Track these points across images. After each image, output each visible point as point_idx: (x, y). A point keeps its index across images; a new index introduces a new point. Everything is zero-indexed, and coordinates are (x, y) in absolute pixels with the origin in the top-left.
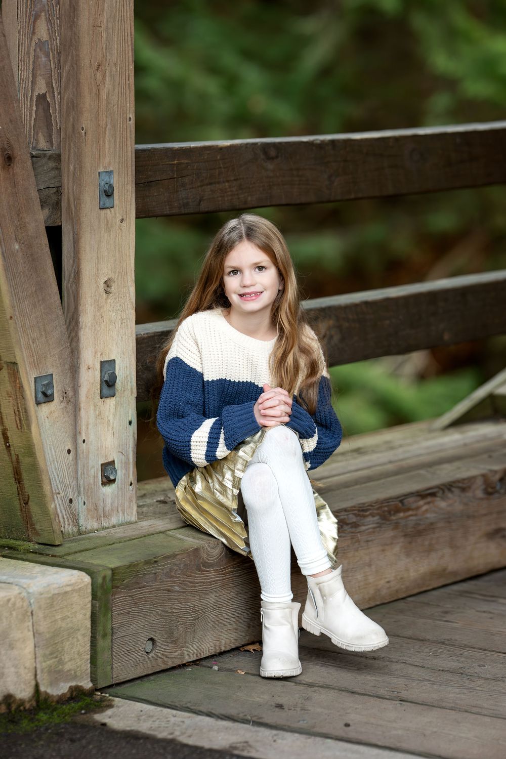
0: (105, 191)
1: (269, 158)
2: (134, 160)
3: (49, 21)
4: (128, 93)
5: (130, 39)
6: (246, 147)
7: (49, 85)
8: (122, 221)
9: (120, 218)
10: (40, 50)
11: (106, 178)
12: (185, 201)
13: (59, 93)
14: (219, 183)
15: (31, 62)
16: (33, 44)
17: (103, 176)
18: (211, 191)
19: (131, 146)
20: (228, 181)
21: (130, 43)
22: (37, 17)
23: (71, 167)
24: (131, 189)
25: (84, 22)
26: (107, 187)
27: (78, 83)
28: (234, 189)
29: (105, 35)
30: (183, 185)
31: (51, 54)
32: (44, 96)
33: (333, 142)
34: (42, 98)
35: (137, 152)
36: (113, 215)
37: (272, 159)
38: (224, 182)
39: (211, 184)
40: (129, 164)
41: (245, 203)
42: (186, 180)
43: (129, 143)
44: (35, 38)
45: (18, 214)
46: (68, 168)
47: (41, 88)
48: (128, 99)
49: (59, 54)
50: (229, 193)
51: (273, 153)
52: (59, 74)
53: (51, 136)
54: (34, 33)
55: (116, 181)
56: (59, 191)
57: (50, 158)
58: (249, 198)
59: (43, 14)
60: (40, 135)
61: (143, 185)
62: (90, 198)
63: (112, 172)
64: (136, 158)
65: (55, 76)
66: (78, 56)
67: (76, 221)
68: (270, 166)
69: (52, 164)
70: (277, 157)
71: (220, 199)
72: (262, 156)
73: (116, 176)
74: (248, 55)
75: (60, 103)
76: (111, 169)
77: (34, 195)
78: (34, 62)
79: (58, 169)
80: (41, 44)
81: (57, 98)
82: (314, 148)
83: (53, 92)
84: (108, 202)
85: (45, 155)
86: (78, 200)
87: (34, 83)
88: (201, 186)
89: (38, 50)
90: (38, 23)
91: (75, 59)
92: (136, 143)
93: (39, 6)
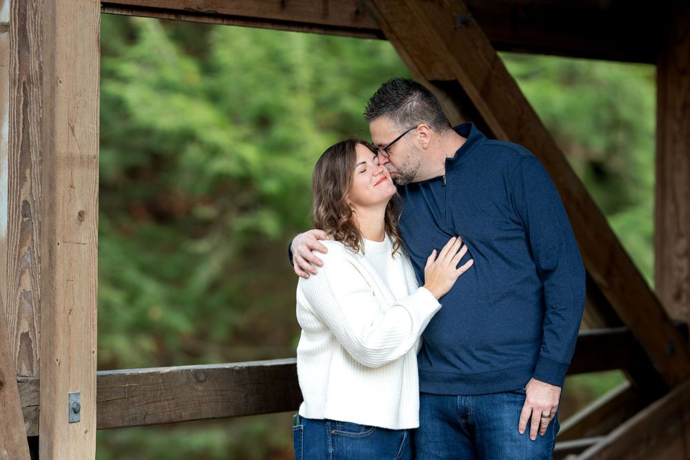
0: (74, 409)
1: (199, 381)
2: (96, 383)
3: (32, 276)
4: (92, 332)
5: (94, 290)
6: (182, 373)
7: (31, 325)
8: (86, 432)
9: (85, 430)
10: (25, 298)
11: (74, 398)
12: (134, 416)
13: (39, 332)
14: (160, 401)
15: (17, 308)
16: (19, 293)
17: (72, 397)
18: (154, 407)
19: (94, 373)
20: (167, 400)
21: (94, 293)
22: (23, 273)
23: (48, 390)
24: (93, 407)
25: (60, 276)
26: (75, 406)
27: (55, 324)
28: (172, 406)
29: (76, 287)
30: (133, 403)
31: (33, 302)
32: (27, 333)
33: (249, 368)
34: (25, 336)
35: (99, 377)
36: (79, 428)
37: (202, 382)
38: (164, 401)
39: (154, 402)
40: (92, 387)
41: (180, 417)
42: (135, 399)
43: (92, 370)
44: (21, 289)
45: (7, 427)
46: (45, 391)
47: (25, 327)
48: (92, 337)
49: (40, 301)
50: (168, 409)
51: (202, 377)
52: (40, 317)
53: (31, 366)
54: (20, 285)
55: (82, 401)
56: (37, 408)
57: (31, 382)
58: (184, 414)
59: (27, 270)
60: (23, 364)
61: (102, 403)
62: (62, 414)
63: (79, 394)
64: (97, 382)
65: (36, 319)
66: (54, 303)
67: (50, 433)
68: (200, 388)
69: (32, 388)
70: (205, 381)
71: (161, 414)
72: (194, 380)
73: (82, 396)
74: (146, 270)
75: (40, 340)
76: (79, 391)
77: (20, 412)
78: (19, 307)
79: (38, 391)
80: (25, 293)
81: (38, 336)
82: (234, 373)
83: (35, 331)
84: (75, 417)
85: (27, 380)
86: (53, 416)
87: (19, 324)
88: (147, 404)
89: (23, 297)
90: (24, 277)
91: (52, 305)
92: (98, 370)
93: (24, 264)
